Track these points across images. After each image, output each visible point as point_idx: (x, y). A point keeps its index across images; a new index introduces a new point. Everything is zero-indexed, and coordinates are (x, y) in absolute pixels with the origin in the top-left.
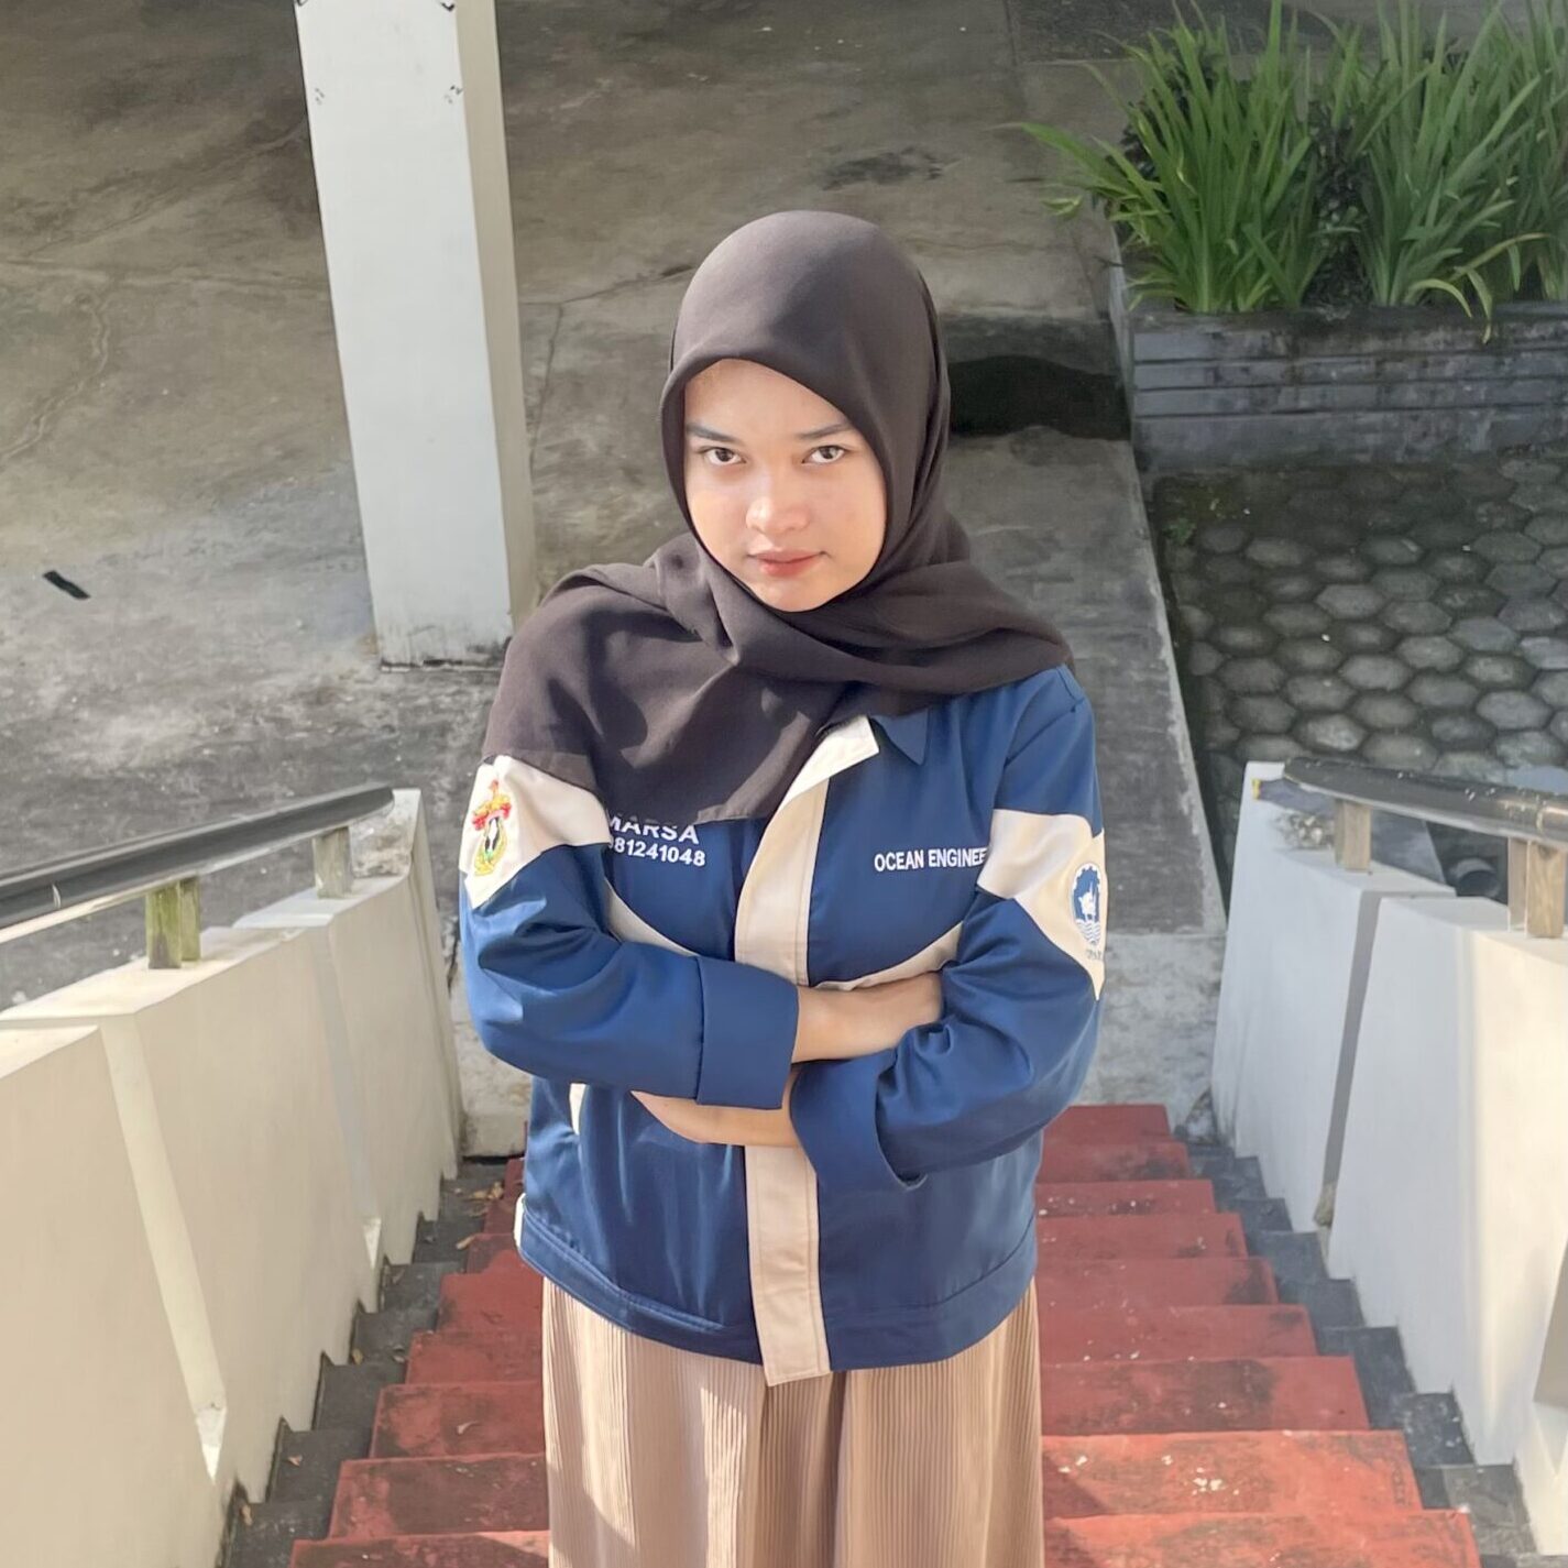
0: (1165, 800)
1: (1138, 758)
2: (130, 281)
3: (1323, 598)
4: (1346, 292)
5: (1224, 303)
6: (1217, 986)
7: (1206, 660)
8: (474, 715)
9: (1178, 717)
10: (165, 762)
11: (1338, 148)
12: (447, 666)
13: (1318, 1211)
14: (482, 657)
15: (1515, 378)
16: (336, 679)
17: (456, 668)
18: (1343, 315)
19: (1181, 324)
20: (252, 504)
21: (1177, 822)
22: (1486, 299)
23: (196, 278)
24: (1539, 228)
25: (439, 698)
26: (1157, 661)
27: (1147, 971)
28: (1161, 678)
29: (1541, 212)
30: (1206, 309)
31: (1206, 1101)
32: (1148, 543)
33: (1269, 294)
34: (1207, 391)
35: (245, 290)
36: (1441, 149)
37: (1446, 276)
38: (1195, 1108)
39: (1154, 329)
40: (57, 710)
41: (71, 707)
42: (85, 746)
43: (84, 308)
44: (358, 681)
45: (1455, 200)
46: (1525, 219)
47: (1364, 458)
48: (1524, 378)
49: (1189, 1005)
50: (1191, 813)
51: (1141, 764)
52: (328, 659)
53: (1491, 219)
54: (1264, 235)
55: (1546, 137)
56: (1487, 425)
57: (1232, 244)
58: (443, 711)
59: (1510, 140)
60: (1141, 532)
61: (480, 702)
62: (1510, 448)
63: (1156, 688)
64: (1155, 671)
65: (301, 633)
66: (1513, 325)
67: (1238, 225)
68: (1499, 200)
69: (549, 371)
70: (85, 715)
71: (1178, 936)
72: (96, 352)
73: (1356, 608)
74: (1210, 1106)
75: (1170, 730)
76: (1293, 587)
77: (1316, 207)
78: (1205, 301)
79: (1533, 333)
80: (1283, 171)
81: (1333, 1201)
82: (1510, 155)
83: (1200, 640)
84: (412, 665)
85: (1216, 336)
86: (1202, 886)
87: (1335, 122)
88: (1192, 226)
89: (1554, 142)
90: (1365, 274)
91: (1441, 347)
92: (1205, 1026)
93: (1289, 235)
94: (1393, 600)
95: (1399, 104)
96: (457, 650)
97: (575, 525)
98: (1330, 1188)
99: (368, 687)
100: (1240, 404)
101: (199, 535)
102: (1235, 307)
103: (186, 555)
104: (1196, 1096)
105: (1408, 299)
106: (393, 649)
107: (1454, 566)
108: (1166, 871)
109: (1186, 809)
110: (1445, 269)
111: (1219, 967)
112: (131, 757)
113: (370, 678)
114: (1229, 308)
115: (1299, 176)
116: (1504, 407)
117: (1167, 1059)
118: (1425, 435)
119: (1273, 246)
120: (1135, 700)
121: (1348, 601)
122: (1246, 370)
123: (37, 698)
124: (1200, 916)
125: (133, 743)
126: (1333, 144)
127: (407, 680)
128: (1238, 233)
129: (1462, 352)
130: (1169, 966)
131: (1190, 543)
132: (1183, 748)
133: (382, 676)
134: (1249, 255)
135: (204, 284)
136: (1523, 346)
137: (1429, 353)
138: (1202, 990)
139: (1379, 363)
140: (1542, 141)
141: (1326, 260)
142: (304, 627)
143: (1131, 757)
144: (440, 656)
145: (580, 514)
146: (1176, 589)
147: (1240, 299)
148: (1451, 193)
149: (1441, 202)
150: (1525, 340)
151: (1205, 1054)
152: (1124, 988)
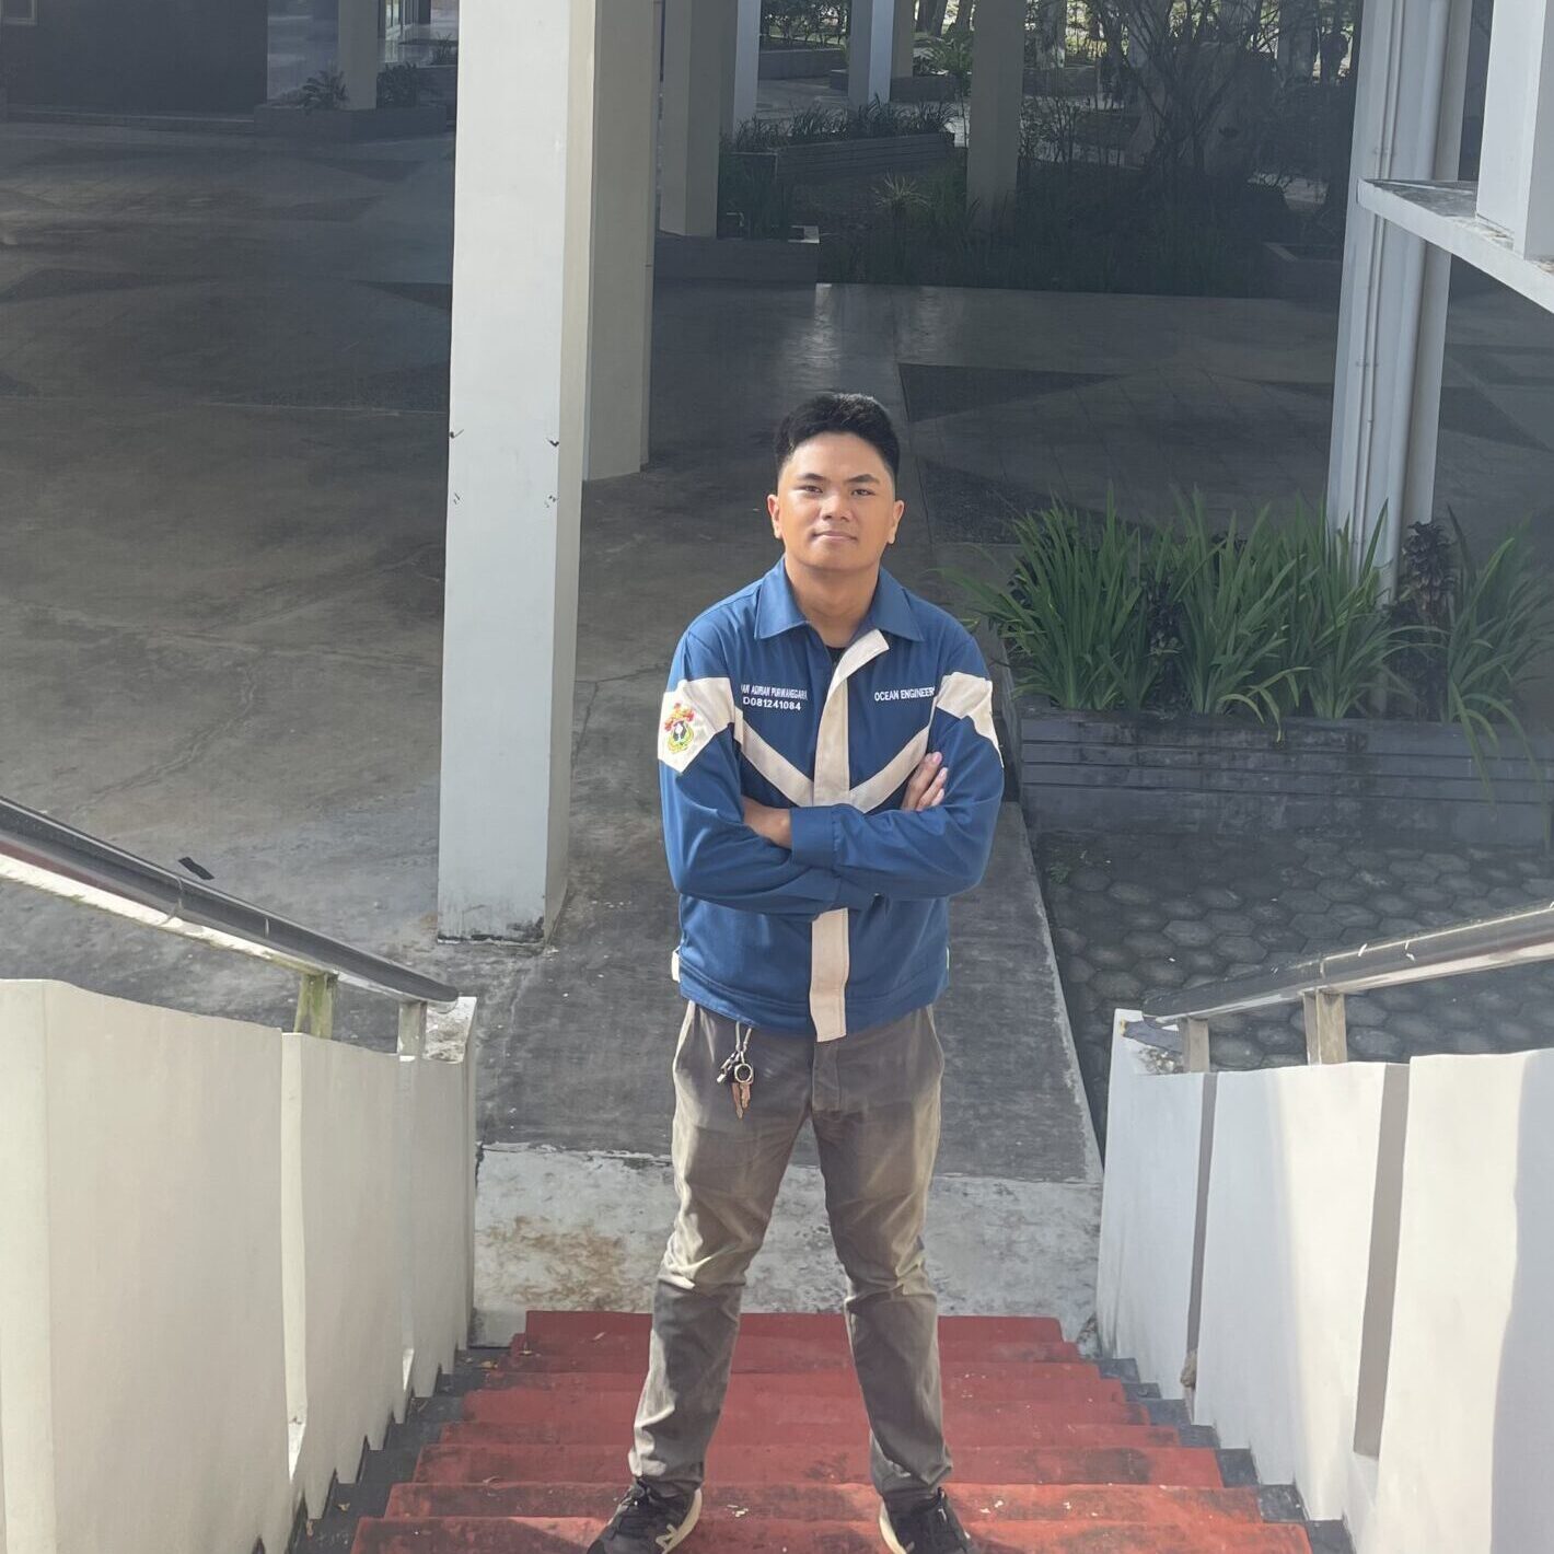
0: (1053, 1075)
1: (1031, 1041)
2: (276, 652)
3: (1169, 929)
4: (1173, 701)
5: (1086, 702)
6: (1097, 1228)
7: (1082, 972)
8: (507, 981)
9: (1062, 1010)
10: (257, 1007)
11: (1160, 596)
12: (489, 940)
13: (1184, 1374)
14: (516, 935)
15: (1301, 773)
16: (400, 949)
17: (497, 942)
18: (1173, 716)
19: (1054, 715)
20: (348, 814)
21: (1064, 1093)
22: (1275, 710)
23: (326, 653)
24: (1307, 663)
25: (481, 966)
26: (1044, 966)
27: (1041, 1213)
28: (1048, 980)
29: (1307, 653)
30: (1073, 706)
31: (1092, 1325)
32: (1035, 877)
33: (1116, 698)
34: (1075, 767)
35: (362, 662)
36: (1234, 600)
37: (1244, 693)
38: (1083, 1331)
39: (1033, 717)
40: (174, 964)
41: (186, 962)
42: (194, 992)
43: (239, 669)
44: (417, 951)
45: (1247, 636)
46: (1296, 656)
47: (1194, 829)
48: (1307, 774)
49: (1076, 1244)
50: (1073, 1087)
51: (1033, 1045)
52: (396, 932)
53: (1272, 651)
54: (1112, 655)
55: (1306, 599)
56: (1283, 808)
57: (1088, 658)
58: (484, 976)
59: (1281, 599)
60: (1030, 868)
61: (513, 971)
62: (1301, 828)
63: (1044, 987)
64: (1042, 973)
65: (377, 911)
66: (1295, 732)
67: (1094, 647)
68: (1277, 639)
69: (584, 729)
70: (197, 968)
71: (1065, 1185)
72: (244, 700)
73: (1193, 939)
74: (1095, 1329)
75: (1055, 1019)
76: (1145, 920)
77: (1148, 637)
78: (1072, 698)
79: (1310, 740)
80: (1124, 609)
81: (1195, 1362)
82: (1282, 611)
83: (1076, 955)
84: (462, 939)
85: (1080, 725)
86: (1085, 1146)
87: (1158, 577)
88: (1060, 643)
89: (1312, 602)
90: (1186, 689)
91: (1245, 745)
92: (1089, 1261)
93: (1130, 658)
94: (1221, 935)
95: (1202, 568)
96: (499, 928)
97: (597, 840)
98: (1192, 1353)
99: (426, 955)
100: (1100, 779)
101: (304, 835)
102: (1093, 705)
103: (292, 849)
104: (1083, 1321)
105: (1218, 709)
106: (448, 925)
107: (1266, 912)
108: (1055, 1132)
109: (1069, 1083)
110: (1243, 687)
111: (1098, 1213)
112: (230, 1002)
113: (427, 948)
114: (1089, 706)
115: (1133, 613)
116: (1293, 795)
117: (1060, 1288)
118: (1237, 813)
119: (1119, 662)
120: (1028, 995)
121: (1189, 934)
122: (1104, 752)
123: (160, 953)
124: (1082, 1169)
125: (233, 991)
126: (1157, 593)
127: (457, 952)
128: (1094, 652)
129: (1260, 750)
130: (1059, 1210)
131: (1067, 881)
132: (1066, 1035)
133: (437, 948)
134: (1101, 668)
135: (331, 657)
136: (1302, 748)
137: (1237, 750)
138: (1087, 1232)
139: (1200, 754)
140: (1302, 601)
141: (1157, 676)
142: (378, 908)
143: (1025, 1039)
144: (485, 932)
145: (601, 832)
146: (1056, 916)
147: (1096, 700)
148: (1242, 631)
149: (1236, 638)
150: (1306, 745)
151: (1090, 1285)
152: (1023, 1227)
